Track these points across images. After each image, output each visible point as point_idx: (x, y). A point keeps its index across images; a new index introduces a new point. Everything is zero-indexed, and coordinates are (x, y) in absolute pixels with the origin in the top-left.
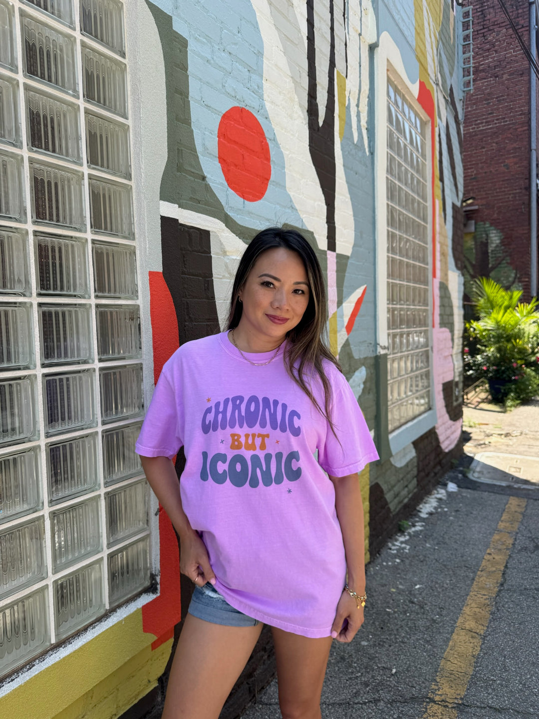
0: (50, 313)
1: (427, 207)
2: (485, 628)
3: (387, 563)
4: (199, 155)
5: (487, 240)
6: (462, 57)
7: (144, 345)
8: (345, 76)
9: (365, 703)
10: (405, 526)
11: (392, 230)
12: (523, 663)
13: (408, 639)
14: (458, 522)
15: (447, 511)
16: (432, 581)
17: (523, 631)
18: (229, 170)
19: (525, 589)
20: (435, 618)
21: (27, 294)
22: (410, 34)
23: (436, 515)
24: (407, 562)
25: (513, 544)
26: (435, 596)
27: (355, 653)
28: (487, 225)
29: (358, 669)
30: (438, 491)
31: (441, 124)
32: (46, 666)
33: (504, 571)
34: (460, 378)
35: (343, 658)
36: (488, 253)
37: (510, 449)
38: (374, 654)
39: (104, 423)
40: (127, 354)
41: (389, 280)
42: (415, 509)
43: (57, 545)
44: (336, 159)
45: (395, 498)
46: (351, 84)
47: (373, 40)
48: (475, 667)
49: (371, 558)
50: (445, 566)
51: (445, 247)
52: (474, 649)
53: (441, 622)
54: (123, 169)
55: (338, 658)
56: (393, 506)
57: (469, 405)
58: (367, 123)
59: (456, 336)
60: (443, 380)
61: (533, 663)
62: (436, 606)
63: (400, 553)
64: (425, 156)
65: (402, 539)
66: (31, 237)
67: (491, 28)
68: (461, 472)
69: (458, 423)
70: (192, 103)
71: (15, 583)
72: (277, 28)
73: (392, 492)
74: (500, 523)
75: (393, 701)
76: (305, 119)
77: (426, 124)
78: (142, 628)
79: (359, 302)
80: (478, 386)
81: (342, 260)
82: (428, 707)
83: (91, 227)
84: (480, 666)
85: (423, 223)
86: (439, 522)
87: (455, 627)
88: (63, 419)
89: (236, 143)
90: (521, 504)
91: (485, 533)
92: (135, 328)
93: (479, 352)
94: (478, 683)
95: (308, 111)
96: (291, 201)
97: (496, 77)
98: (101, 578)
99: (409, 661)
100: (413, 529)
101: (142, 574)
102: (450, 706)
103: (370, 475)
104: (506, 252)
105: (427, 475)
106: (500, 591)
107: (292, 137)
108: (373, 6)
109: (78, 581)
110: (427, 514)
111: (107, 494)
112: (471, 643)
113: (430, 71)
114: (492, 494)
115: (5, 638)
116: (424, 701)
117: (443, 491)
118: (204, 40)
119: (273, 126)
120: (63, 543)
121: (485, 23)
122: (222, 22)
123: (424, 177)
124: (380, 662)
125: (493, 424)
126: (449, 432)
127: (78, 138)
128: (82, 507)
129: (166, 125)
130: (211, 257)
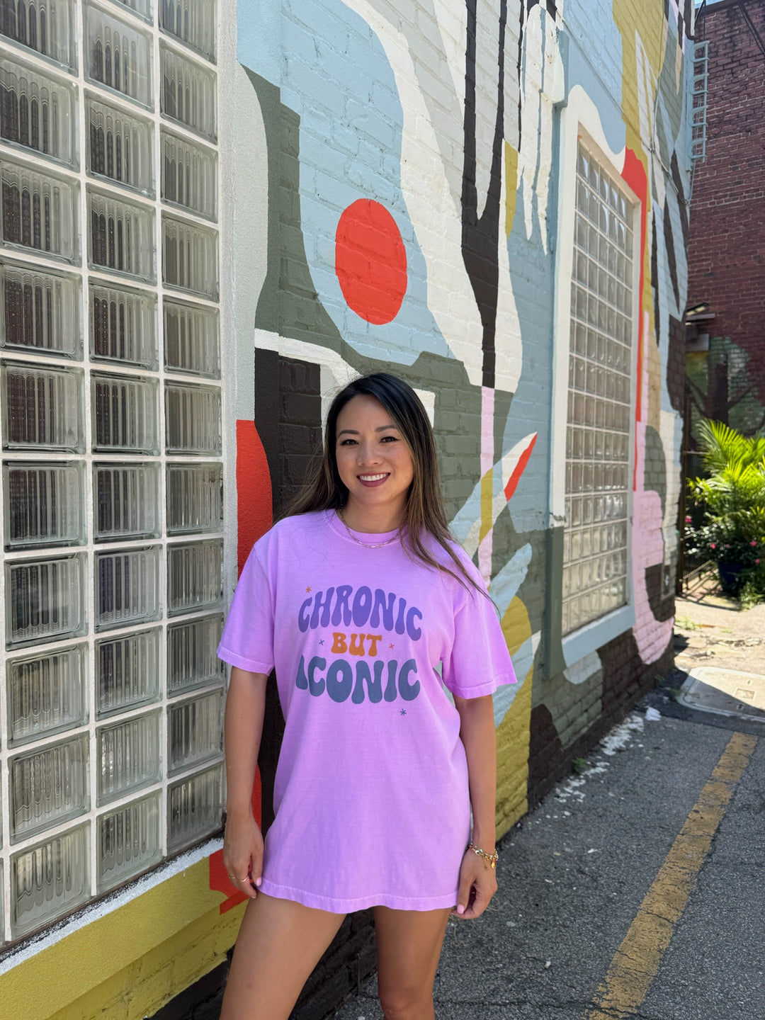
0: (108, 473)
1: (631, 322)
2: (680, 914)
3: (552, 816)
4: (310, 266)
5: (726, 362)
6: (691, 111)
7: (226, 515)
8: (517, 149)
9: (505, 1005)
10: (582, 766)
11: (577, 356)
12: (728, 965)
13: (571, 922)
14: (656, 764)
15: (642, 748)
16: (612, 845)
17: (732, 921)
18: (349, 284)
19: (742, 863)
20: (611, 896)
21: (80, 450)
22: (615, 86)
23: (627, 753)
24: (580, 815)
25: (730, 800)
26: (615, 865)
27: (497, 936)
28: (727, 342)
29: (499, 958)
30: (632, 719)
31: (656, 207)
32: (84, 924)
33: (715, 837)
34: (672, 562)
35: (480, 942)
36: (727, 380)
37: (742, 664)
38: (523, 939)
39: (170, 615)
40: (204, 527)
41: (569, 425)
42: (598, 743)
43: (104, 769)
44: (499, 262)
45: (568, 726)
46: (526, 161)
47: (560, 98)
48: (661, 966)
49: (529, 808)
50: (632, 824)
51: (656, 378)
52: (662, 941)
53: (619, 901)
54: (208, 286)
55: (474, 942)
56: (565, 737)
57: (689, 598)
58: (546, 210)
59: (668, 503)
60: (647, 563)
61: (743, 965)
62: (614, 879)
63: (571, 804)
64: (632, 251)
65: (575, 784)
66: (88, 379)
67: (743, 61)
68: (667, 694)
69: (668, 625)
70: (302, 197)
71: (49, 817)
72: (423, 91)
73: (564, 718)
74: (716, 769)
75: (544, 1004)
76: (457, 211)
77: (634, 207)
78: (208, 883)
79: (526, 456)
80: (704, 571)
81: (503, 400)
82: (591, 1015)
83: (165, 364)
84: (668, 965)
85: (623, 345)
86: (629, 763)
87: (638, 910)
88: (119, 608)
89: (360, 247)
90: (748, 743)
91: (693, 782)
92: (216, 493)
93: (707, 522)
94: (663, 988)
95: (461, 199)
96: (434, 322)
97: (747, 131)
98: (157, 815)
99: (570, 951)
100: (593, 771)
101: (211, 812)
102: (621, 1016)
103: (533, 694)
104: (753, 380)
105: (618, 696)
106: (706, 863)
107: (438, 236)
108: (560, 51)
109: (128, 818)
110: (614, 750)
111: (170, 707)
112: (658, 932)
113: (642, 135)
114: (709, 727)
115: (35, 885)
116: (585, 1007)
117: (639, 719)
118: (323, 114)
119: (412, 223)
120: (111, 768)
121: (734, 54)
122: (347, 89)
123: (628, 281)
124: (530, 951)
125: (720, 627)
126: (653, 636)
127: (152, 250)
128: (137, 723)
129: (266, 229)
130: (320, 398)
